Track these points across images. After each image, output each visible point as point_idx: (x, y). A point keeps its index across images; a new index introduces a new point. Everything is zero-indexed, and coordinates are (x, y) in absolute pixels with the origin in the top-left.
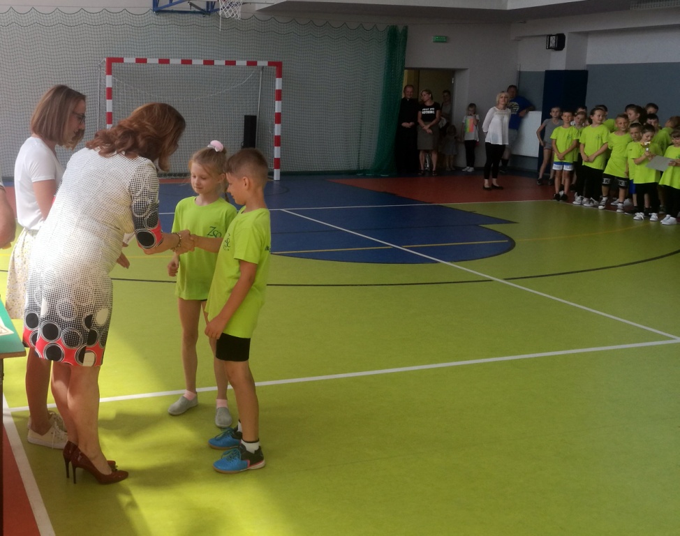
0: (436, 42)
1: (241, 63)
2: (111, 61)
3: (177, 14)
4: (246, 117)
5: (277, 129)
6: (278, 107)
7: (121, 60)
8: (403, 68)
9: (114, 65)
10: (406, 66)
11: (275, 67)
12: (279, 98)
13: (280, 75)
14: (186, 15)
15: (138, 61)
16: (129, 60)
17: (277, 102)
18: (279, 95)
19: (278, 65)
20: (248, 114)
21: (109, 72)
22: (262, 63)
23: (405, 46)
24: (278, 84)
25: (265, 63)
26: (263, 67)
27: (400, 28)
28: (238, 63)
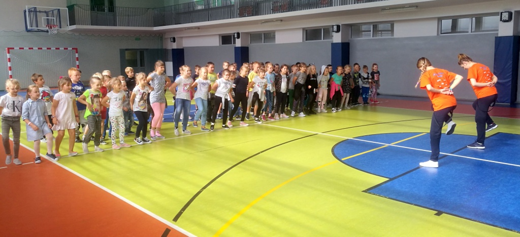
0: (136, 40)
1: (62, 49)
2: (9, 49)
6: (77, 63)
7: (13, 48)
9: (10, 50)
11: (75, 50)
12: (78, 60)
13: (77, 53)
15: (20, 49)
16: (17, 48)
18: (77, 59)
19: (76, 49)
21: (9, 53)
22: (70, 49)
24: (77, 55)
28: (60, 49)
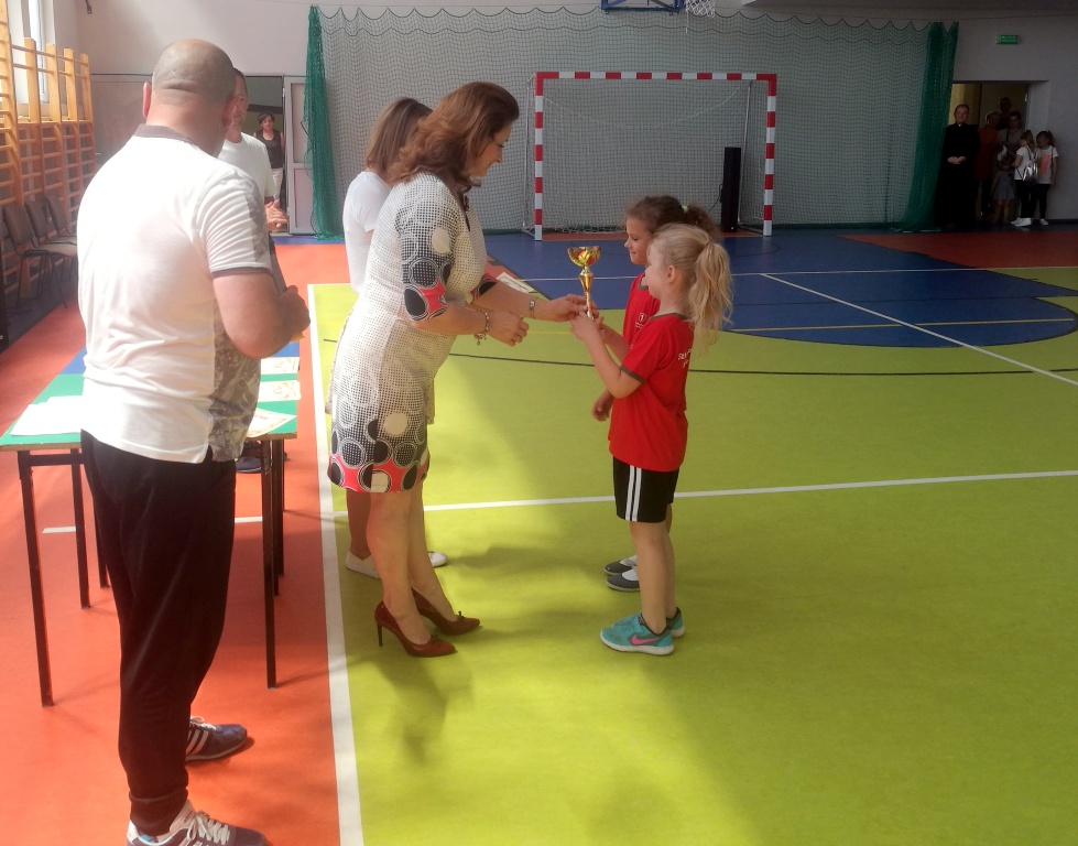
0: (1002, 43)
1: (719, 76)
2: (542, 76)
3: (634, 12)
4: (728, 150)
5: (769, 167)
6: (770, 135)
7: (555, 75)
8: (951, 82)
9: (545, 81)
10: (955, 79)
11: (766, 82)
12: (772, 124)
13: (773, 92)
14: (646, 13)
15: (579, 75)
16: (567, 75)
17: (768, 129)
18: (772, 120)
19: (772, 79)
20: (730, 145)
21: (540, 92)
22: (749, 77)
23: (954, 49)
24: (771, 104)
25: (753, 76)
26: (752, 82)
27: (948, 27)
28: (715, 76)
